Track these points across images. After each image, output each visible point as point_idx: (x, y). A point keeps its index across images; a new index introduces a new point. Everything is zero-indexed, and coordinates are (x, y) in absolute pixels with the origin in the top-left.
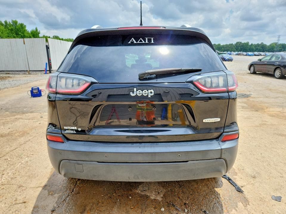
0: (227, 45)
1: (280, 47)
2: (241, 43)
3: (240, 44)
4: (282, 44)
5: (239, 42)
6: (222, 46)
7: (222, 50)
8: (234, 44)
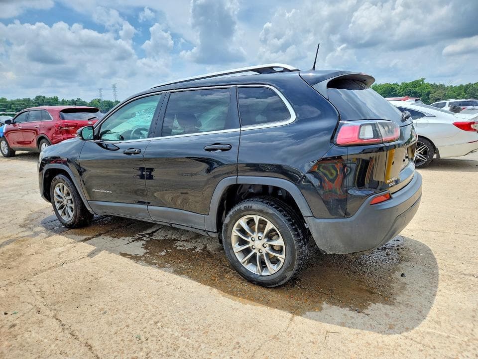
0: (18, 100)
1: (106, 106)
2: (44, 97)
3: (43, 100)
4: (107, 101)
5: (41, 96)
6: (10, 102)
7: (13, 109)
8: (31, 99)
